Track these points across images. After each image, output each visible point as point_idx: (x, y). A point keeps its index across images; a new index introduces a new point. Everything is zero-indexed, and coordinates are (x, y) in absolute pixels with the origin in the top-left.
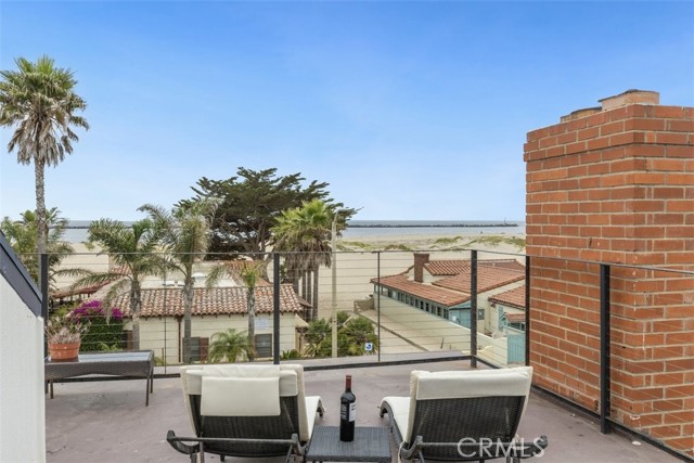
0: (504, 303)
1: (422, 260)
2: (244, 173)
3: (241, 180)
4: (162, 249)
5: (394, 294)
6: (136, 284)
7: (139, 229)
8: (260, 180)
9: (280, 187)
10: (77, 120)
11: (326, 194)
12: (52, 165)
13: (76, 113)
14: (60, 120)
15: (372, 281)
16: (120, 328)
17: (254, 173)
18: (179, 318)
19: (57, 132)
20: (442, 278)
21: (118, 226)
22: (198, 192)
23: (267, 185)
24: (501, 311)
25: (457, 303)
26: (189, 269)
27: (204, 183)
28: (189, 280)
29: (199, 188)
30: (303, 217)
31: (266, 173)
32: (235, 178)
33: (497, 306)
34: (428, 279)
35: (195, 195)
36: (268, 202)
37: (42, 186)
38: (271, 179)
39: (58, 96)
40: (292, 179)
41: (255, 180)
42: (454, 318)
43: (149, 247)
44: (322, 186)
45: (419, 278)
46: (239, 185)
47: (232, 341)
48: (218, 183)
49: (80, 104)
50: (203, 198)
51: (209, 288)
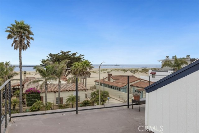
0: (135, 86)
1: (110, 75)
2: (62, 52)
3: (61, 54)
5: (102, 85)
6: (46, 83)
8: (66, 54)
9: (71, 56)
10: (31, 38)
11: (83, 58)
12: (24, 50)
15: (95, 81)
16: (39, 95)
17: (65, 52)
18: (55, 92)
19: (26, 42)
20: (116, 80)
22: (48, 57)
23: (68, 55)
24: (134, 88)
25: (123, 87)
26: (59, 79)
28: (60, 82)
29: (49, 56)
30: (83, 64)
31: (68, 52)
32: (59, 54)
33: (133, 87)
34: (112, 81)
35: (47, 58)
37: (21, 56)
38: (69, 54)
40: (75, 54)
42: (122, 91)
44: (82, 56)
45: (109, 80)
46: (60, 55)
48: (54, 55)
50: (49, 59)
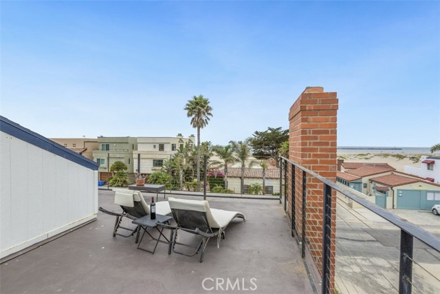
1: (341, 162)
2: (270, 129)
3: (269, 132)
4: (234, 155)
6: (226, 166)
7: (227, 148)
8: (276, 131)
9: (284, 134)
10: (210, 114)
12: (202, 128)
13: (209, 112)
14: (204, 114)
17: (274, 129)
18: (241, 178)
19: (203, 118)
20: (349, 170)
21: (221, 147)
22: (255, 136)
23: (278, 133)
24: (374, 185)
25: (354, 180)
26: (243, 162)
27: (257, 133)
28: (243, 165)
31: (278, 129)
33: (373, 183)
34: (343, 170)
36: (279, 139)
38: (280, 131)
39: (203, 107)
41: (274, 131)
42: (352, 186)
43: (231, 153)
45: (339, 170)
47: (256, 187)
48: (261, 133)
49: (210, 109)
50: (257, 138)
51: (249, 169)
